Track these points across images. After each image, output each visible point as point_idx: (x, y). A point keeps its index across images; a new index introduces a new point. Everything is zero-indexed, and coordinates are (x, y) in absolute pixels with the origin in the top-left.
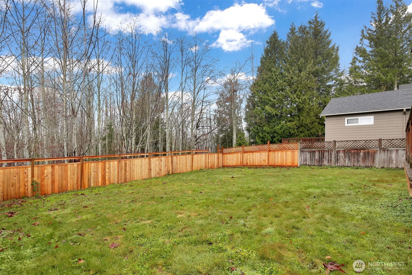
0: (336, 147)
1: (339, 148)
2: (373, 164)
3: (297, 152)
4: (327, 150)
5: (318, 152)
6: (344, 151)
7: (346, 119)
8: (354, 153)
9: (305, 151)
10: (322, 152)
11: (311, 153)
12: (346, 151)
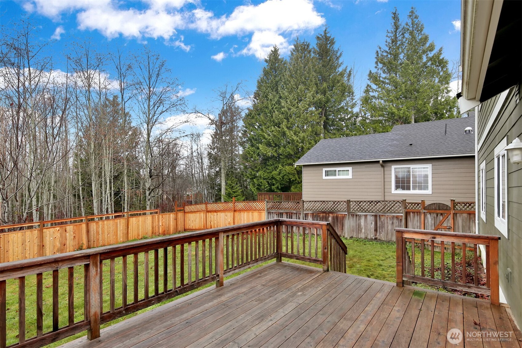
0: (305, 209)
1: (308, 211)
2: (342, 232)
3: (264, 213)
4: (295, 212)
5: (286, 215)
6: (313, 214)
7: (324, 169)
8: (323, 217)
9: (272, 213)
10: (289, 215)
11: (278, 215)
12: (315, 214)
